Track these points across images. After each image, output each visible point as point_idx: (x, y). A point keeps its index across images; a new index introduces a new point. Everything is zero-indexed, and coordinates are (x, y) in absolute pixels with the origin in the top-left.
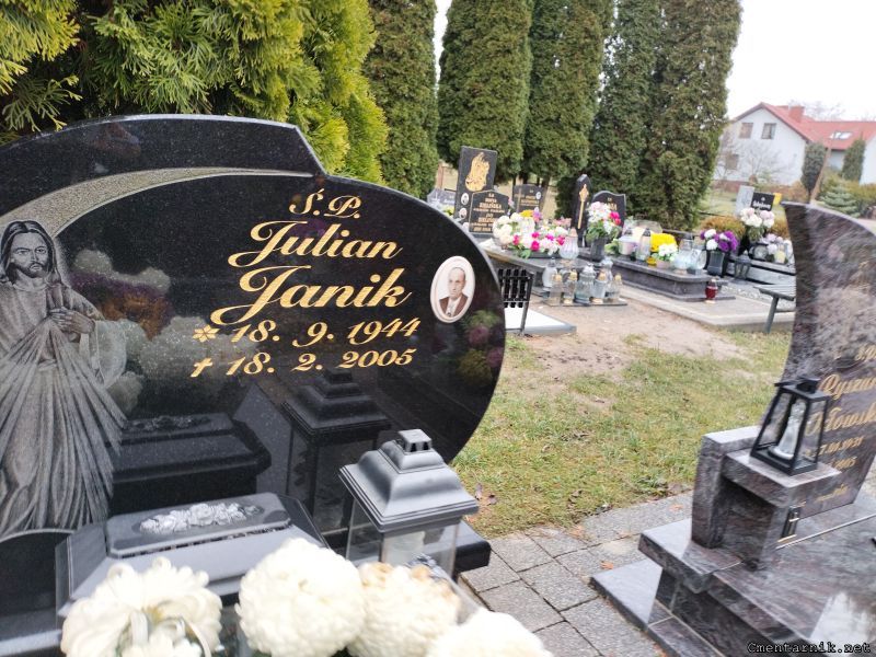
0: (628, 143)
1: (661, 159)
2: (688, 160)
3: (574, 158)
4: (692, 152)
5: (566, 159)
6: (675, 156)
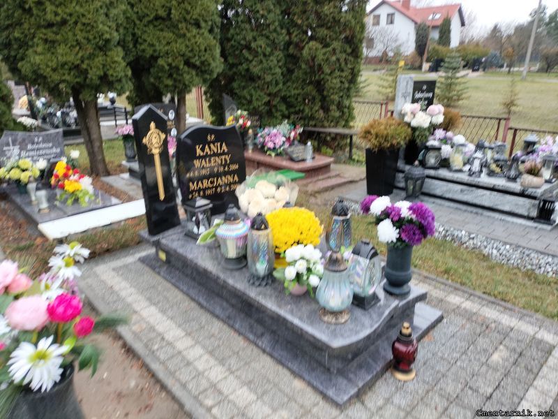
0: (268, 37)
1: (305, 52)
2: (334, 50)
3: (202, 63)
4: (336, 39)
5: (194, 66)
6: (320, 46)
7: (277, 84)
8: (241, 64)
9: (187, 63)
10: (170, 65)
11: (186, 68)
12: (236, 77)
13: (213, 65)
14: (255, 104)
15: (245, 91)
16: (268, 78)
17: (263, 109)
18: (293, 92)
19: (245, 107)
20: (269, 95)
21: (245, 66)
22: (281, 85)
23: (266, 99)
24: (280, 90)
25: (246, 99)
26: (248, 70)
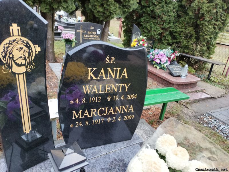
7: (169, 23)
8: (149, 7)
12: (144, 15)
14: (153, 33)
15: (148, 24)
16: (165, 18)
17: (157, 37)
18: (179, 30)
19: (146, 34)
20: (163, 29)
21: (151, 8)
22: (171, 24)
23: (161, 31)
24: (169, 27)
25: (148, 29)
26: (152, 11)
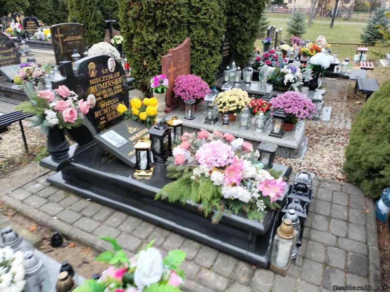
7: (52, 11)
8: (36, 4)
9: (17, 3)
10: (11, 4)
11: (17, 5)
12: (35, 9)
13: (26, 4)
14: (44, 18)
15: (40, 13)
16: (48, 9)
18: (59, 14)
20: (50, 15)
22: (53, 12)
23: (49, 16)
24: (53, 13)
26: (39, 6)
